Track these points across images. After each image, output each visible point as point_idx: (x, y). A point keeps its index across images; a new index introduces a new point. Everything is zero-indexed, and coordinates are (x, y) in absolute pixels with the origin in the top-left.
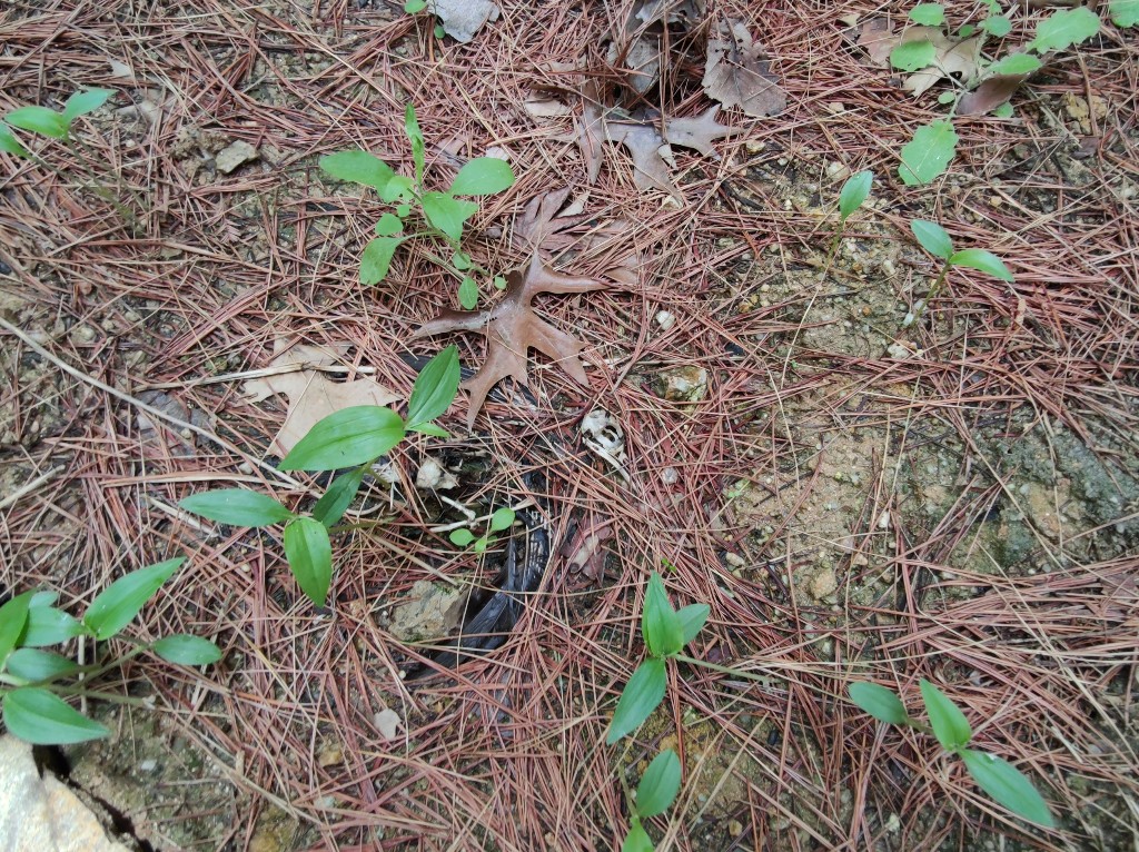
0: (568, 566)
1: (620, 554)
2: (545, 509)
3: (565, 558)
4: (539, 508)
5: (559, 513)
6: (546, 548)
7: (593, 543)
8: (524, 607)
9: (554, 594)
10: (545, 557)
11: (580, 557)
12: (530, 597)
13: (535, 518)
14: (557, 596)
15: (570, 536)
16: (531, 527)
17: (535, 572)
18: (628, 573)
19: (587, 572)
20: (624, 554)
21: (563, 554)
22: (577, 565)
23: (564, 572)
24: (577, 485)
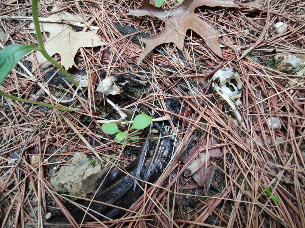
0: (183, 169)
1: (225, 172)
2: (175, 126)
3: (182, 164)
4: (172, 123)
5: (185, 131)
6: (170, 153)
7: (205, 158)
8: (142, 192)
9: (167, 189)
10: (168, 159)
11: (193, 166)
12: (149, 186)
13: (167, 130)
14: (169, 191)
15: (189, 148)
16: (163, 135)
17: (158, 168)
18: (229, 188)
19: (197, 178)
20: (228, 172)
21: (181, 160)
22: (190, 171)
23: (179, 174)
24: (201, 115)
